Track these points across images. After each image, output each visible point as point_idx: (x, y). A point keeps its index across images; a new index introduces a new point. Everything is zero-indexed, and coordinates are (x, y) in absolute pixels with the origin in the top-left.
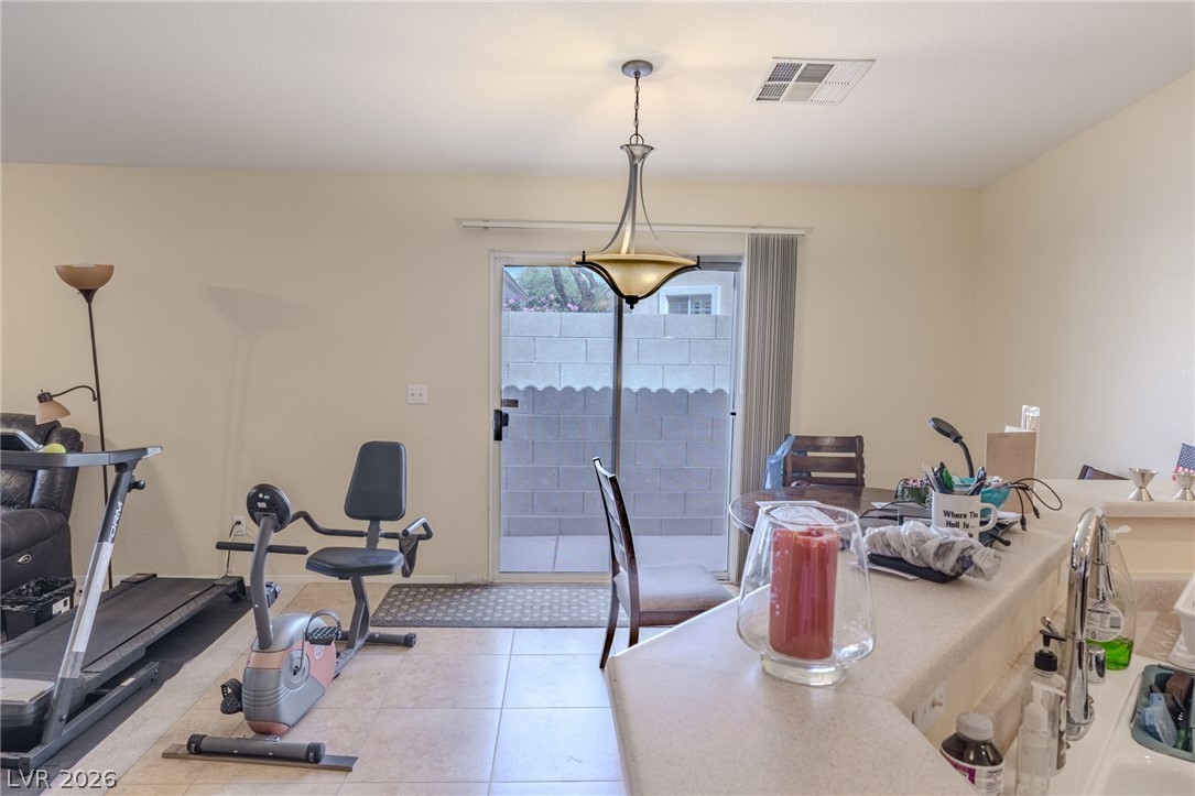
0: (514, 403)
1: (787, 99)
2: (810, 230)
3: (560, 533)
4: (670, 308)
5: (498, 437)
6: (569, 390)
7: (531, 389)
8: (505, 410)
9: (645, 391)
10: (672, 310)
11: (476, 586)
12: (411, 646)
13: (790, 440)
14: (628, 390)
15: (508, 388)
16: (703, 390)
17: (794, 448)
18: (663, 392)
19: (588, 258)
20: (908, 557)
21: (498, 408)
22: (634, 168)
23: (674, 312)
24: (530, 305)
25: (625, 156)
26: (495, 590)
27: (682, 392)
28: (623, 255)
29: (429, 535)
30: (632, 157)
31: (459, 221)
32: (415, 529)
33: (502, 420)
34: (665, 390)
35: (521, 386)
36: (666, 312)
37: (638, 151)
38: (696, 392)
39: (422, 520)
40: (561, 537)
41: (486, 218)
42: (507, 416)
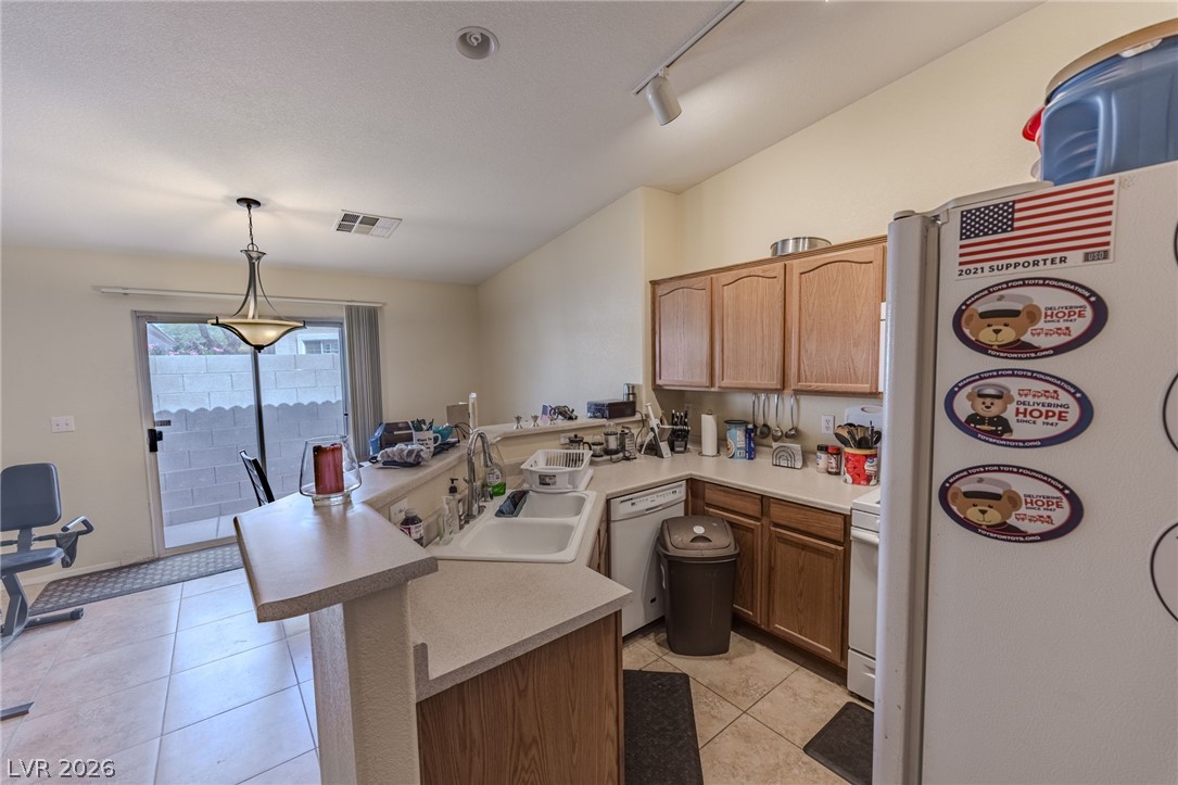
0: (168, 423)
1: (356, 232)
2: (385, 304)
3: (221, 515)
4: (307, 349)
5: (153, 448)
6: (219, 410)
7: (183, 412)
8: (158, 429)
9: (283, 407)
10: (309, 351)
11: (143, 563)
12: (79, 618)
13: (383, 426)
14: (270, 406)
15: (160, 413)
16: (328, 402)
17: (385, 430)
18: (298, 406)
19: (220, 321)
20: (396, 459)
21: (151, 427)
22: (252, 266)
23: (312, 352)
24: (176, 349)
25: (244, 255)
26: (162, 562)
27: (313, 404)
28: (250, 320)
29: (89, 529)
30: (250, 258)
31: (97, 288)
32: (75, 526)
33: (155, 437)
34: (300, 404)
35: (174, 410)
36: (304, 353)
37: (254, 255)
38: (323, 403)
39: (82, 518)
40: (222, 518)
41: (125, 286)
42: (161, 433)
